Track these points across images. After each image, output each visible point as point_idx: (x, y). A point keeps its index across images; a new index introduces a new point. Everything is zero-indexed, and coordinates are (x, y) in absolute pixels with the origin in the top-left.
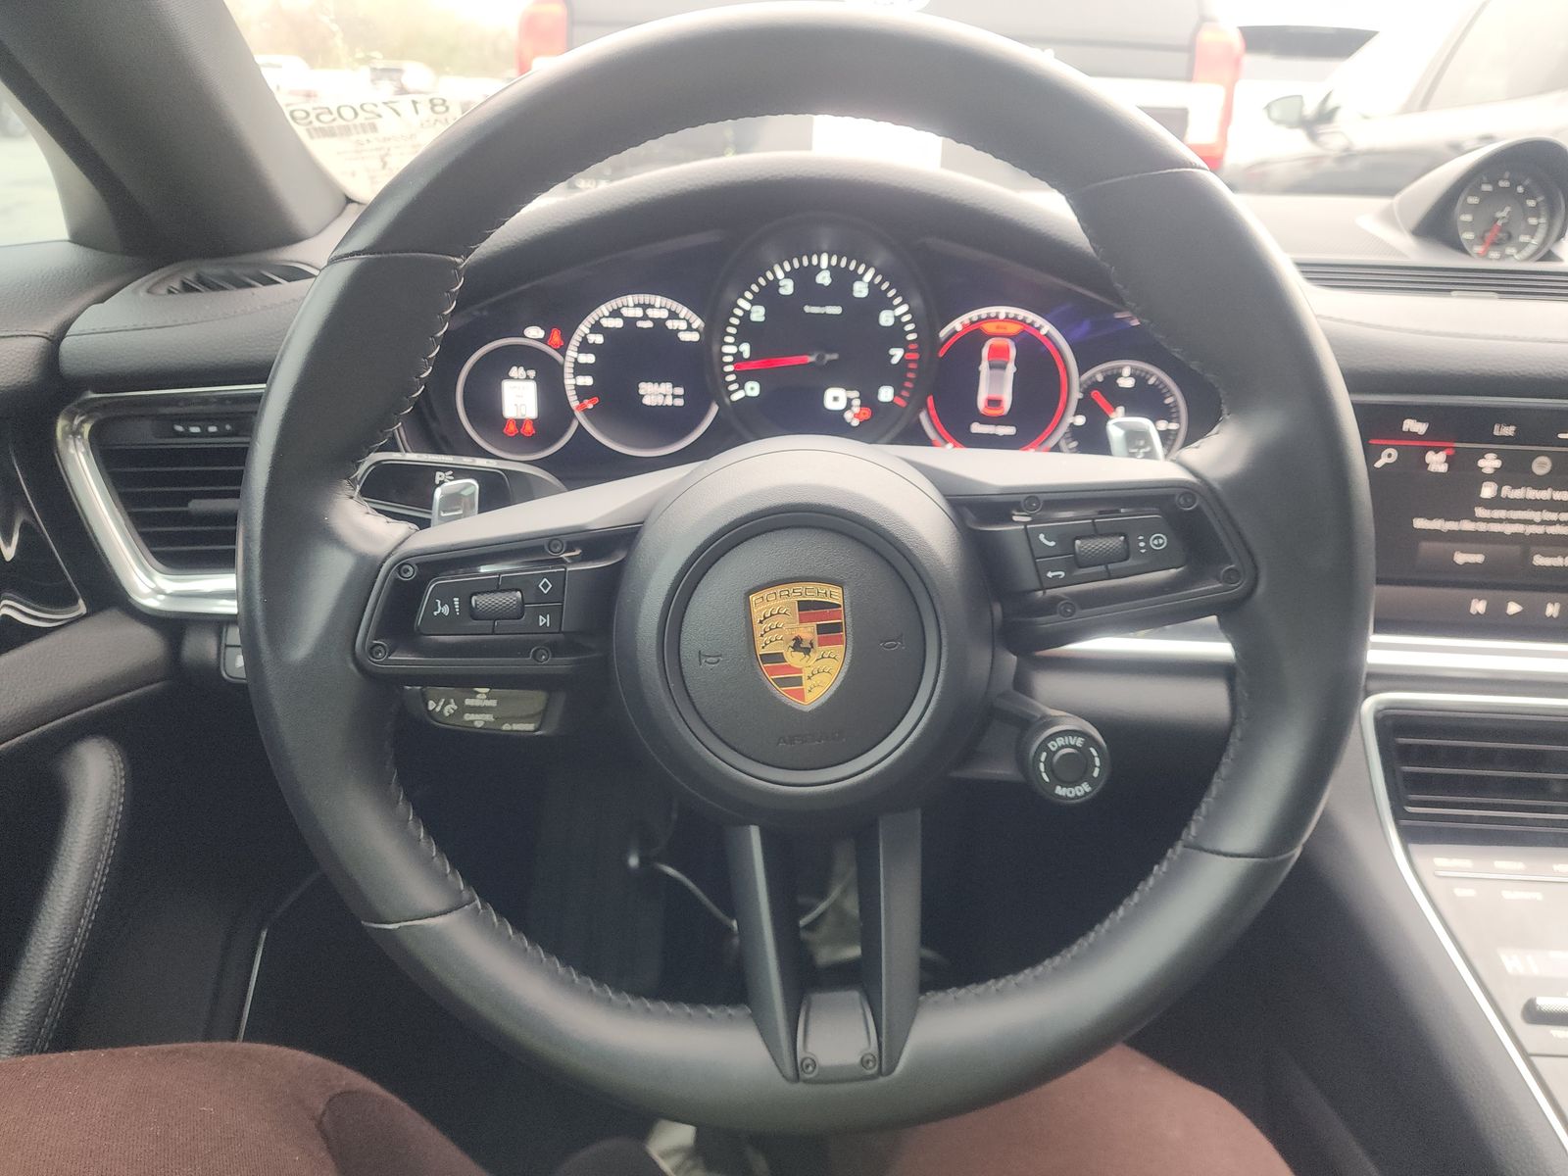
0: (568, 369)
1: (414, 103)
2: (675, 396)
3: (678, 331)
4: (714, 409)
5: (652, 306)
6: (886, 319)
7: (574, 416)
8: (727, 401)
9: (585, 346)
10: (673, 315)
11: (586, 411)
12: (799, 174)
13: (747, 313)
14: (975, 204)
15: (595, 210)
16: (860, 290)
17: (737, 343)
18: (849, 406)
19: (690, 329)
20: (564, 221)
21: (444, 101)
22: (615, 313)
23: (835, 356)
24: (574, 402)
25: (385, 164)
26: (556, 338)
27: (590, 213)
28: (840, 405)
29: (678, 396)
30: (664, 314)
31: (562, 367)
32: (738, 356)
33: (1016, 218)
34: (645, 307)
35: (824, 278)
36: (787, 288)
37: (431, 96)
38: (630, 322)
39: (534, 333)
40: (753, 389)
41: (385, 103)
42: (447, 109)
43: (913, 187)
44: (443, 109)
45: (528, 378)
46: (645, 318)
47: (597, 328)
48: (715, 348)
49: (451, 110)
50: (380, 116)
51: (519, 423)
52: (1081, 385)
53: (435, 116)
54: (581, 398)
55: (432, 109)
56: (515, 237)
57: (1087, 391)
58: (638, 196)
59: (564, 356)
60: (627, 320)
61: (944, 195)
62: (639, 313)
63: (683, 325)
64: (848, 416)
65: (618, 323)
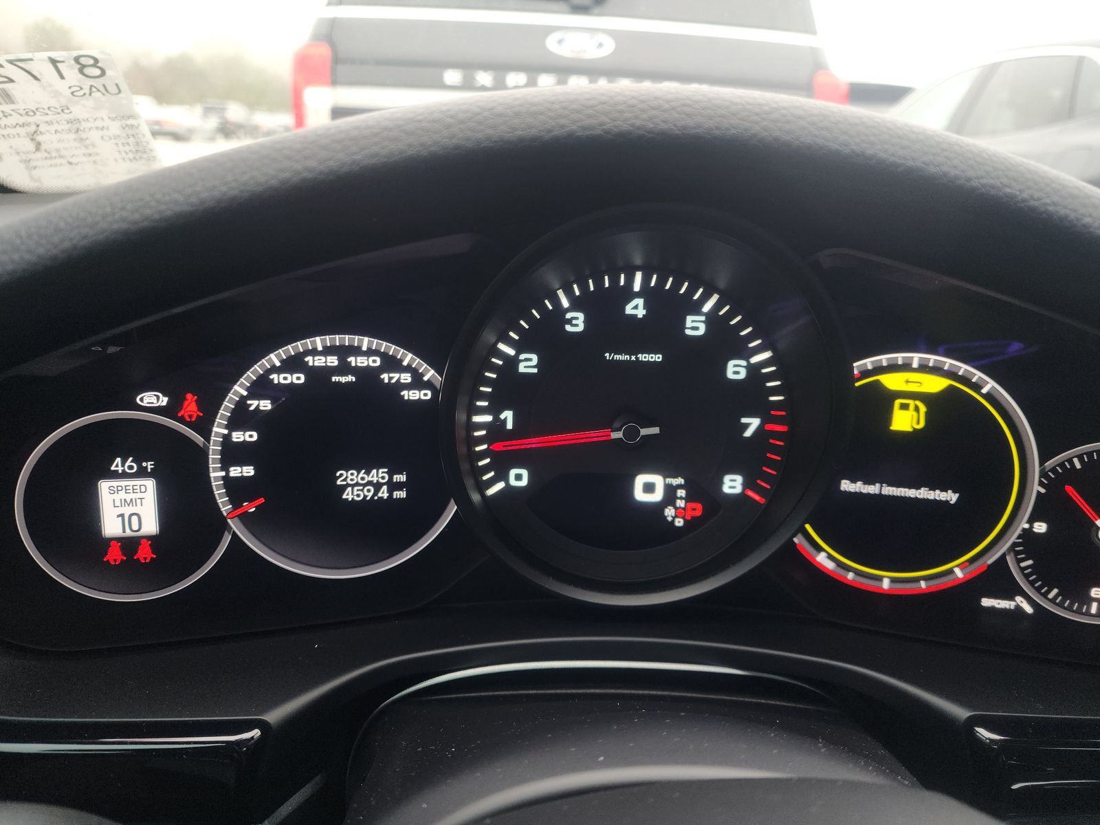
0: (214, 457)
1: (54, 62)
2: (393, 487)
3: (400, 386)
4: (452, 509)
5: (356, 351)
6: (736, 370)
7: (226, 526)
8: (476, 497)
9: (241, 418)
10: (392, 364)
11: (245, 519)
12: (638, 123)
13: (512, 362)
14: (993, 187)
15: (205, 195)
16: (695, 326)
17: (495, 409)
18: (670, 496)
19: (418, 383)
20: (136, 216)
21: (96, 61)
22: (293, 364)
23: (655, 430)
24: (224, 504)
25: (38, 146)
26: (191, 406)
27: (194, 200)
28: (657, 496)
29: (399, 486)
30: (374, 362)
31: (203, 453)
32: (496, 429)
33: (1072, 216)
34: (343, 352)
35: (636, 307)
36: (577, 323)
37: (75, 54)
38: (319, 377)
39: (150, 399)
40: (519, 478)
41: (11, 62)
42: (103, 73)
43: (870, 152)
44: (97, 72)
45: (142, 473)
46: (344, 368)
47: (261, 387)
48: (461, 417)
49: (108, 73)
50: (11, 81)
51: (129, 544)
52: (1043, 474)
53: (89, 82)
54: (235, 500)
55: (81, 71)
56: (29, 251)
57: (1055, 483)
58: (298, 167)
59: (207, 435)
60: (311, 372)
61: (932, 169)
62: (333, 361)
63: (406, 378)
64: (669, 512)
65: (298, 379)
